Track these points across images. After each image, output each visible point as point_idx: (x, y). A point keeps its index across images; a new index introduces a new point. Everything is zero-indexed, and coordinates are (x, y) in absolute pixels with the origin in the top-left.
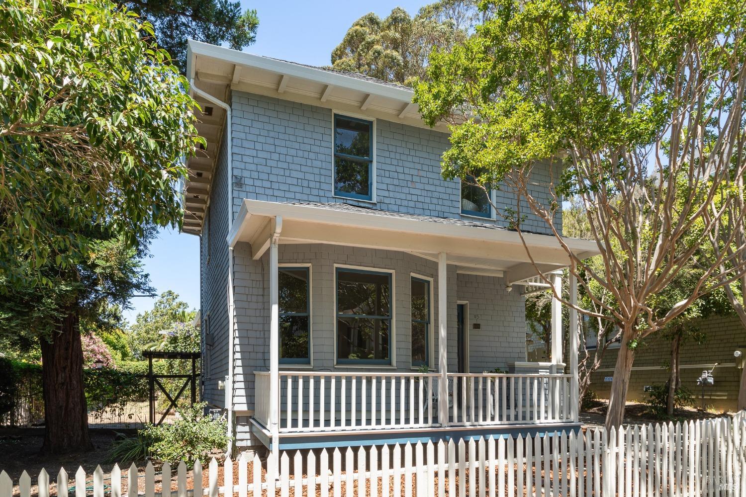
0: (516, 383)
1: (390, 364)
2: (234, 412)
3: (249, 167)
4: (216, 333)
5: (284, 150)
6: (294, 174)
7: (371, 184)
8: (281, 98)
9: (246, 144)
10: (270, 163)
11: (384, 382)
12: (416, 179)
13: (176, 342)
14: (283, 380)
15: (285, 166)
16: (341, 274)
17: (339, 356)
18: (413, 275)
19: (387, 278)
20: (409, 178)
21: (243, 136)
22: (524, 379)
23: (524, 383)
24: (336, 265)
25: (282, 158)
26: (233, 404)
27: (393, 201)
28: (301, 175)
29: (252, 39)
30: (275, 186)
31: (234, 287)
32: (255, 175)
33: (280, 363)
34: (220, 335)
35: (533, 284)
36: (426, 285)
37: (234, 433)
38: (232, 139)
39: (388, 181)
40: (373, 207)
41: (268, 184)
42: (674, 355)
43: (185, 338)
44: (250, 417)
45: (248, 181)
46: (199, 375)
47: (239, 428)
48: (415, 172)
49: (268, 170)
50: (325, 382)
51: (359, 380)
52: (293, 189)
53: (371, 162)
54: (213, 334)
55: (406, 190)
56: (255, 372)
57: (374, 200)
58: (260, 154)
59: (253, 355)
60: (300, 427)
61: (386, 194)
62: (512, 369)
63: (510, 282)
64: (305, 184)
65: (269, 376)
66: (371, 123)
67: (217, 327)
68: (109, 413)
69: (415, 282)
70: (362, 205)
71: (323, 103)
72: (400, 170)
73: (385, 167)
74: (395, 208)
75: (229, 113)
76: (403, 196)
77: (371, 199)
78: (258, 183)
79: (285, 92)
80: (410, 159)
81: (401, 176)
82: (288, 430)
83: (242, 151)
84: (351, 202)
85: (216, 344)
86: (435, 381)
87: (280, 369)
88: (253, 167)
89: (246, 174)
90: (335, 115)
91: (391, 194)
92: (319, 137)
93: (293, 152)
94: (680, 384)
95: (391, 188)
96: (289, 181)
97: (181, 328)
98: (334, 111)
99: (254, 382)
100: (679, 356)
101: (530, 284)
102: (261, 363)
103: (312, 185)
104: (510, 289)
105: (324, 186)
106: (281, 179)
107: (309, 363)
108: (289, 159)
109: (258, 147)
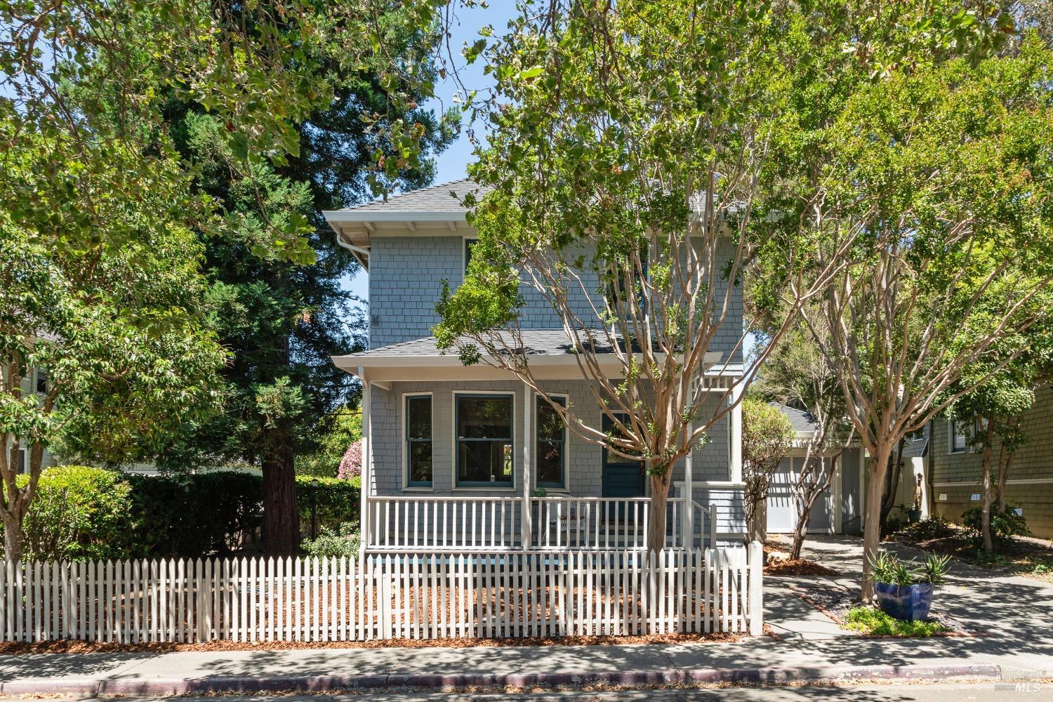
3: (385, 305)
5: (416, 285)
8: (414, 235)
10: (403, 298)
15: (418, 299)
24: (454, 392)
25: (415, 292)
32: (390, 312)
41: (401, 319)
45: (384, 319)
49: (401, 305)
52: (424, 319)
59: (387, 479)
71: (454, 233)
75: (369, 258)
78: (393, 319)
88: (388, 305)
89: (383, 312)
90: (467, 241)
92: (450, 265)
96: (421, 313)
98: (466, 237)
102: (393, 486)
107: (431, 486)
109: (393, 285)
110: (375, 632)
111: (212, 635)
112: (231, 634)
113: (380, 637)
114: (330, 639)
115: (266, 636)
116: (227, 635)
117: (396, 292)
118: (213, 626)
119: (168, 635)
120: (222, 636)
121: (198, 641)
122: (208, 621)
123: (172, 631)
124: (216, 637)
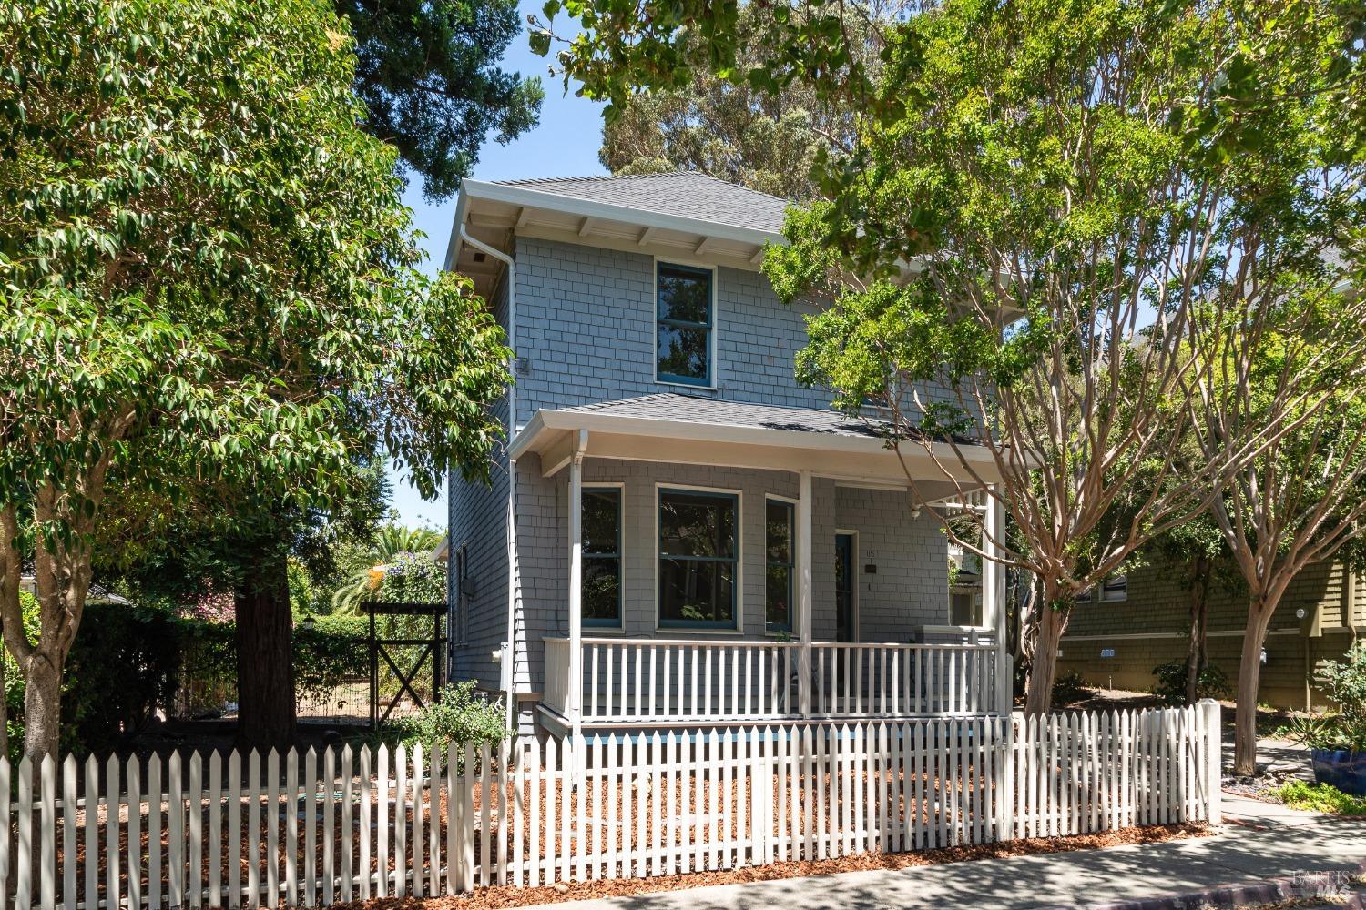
0: (924, 658)
1: (735, 627)
2: (515, 696)
3: (538, 344)
4: (480, 577)
5: (586, 319)
6: (601, 352)
7: (710, 361)
8: (582, 243)
9: (534, 312)
10: (567, 337)
11: (722, 653)
12: (775, 352)
13: (402, 586)
14: (587, 649)
15: (588, 341)
16: (665, 496)
17: (662, 616)
18: (768, 496)
19: (730, 502)
20: (764, 351)
21: (530, 300)
22: (936, 652)
23: (936, 658)
24: (658, 485)
25: (584, 329)
26: (515, 684)
27: (741, 387)
28: (609, 353)
29: (535, 122)
30: (574, 370)
31: (516, 517)
32: (546, 356)
33: (583, 625)
34: (487, 582)
35: (953, 505)
36: (789, 509)
37: (515, 725)
38: (516, 305)
39: (734, 356)
40: (712, 395)
41: (563, 368)
42: (1196, 615)
43: (417, 579)
44: (538, 703)
45: (537, 365)
46: (445, 640)
47: (522, 719)
48: (773, 342)
49: (564, 347)
50: (643, 653)
51: (688, 650)
52: (598, 373)
53: (710, 329)
54: (474, 578)
55: (760, 369)
56: (544, 638)
57: (714, 386)
58: (555, 326)
59: (542, 614)
60: (609, 715)
61: (731, 376)
62: (920, 637)
63: (917, 503)
64: (616, 365)
65: (568, 645)
66: (710, 272)
67: (483, 568)
68: (310, 700)
69: (771, 506)
70: (697, 393)
71: (642, 248)
72: (751, 339)
73: (729, 336)
74: (744, 395)
75: (511, 268)
76: (755, 378)
77: (709, 384)
78: (550, 367)
79: (588, 235)
80: (766, 323)
81: (753, 349)
82: (593, 719)
83: (528, 322)
84: (680, 390)
85: (481, 594)
86: (795, 651)
87: (583, 635)
88: (544, 345)
89: (535, 354)
90: (659, 263)
91: (739, 377)
92: (635, 296)
93: (599, 320)
94: (1207, 662)
95: (738, 366)
96: (593, 362)
97: (410, 561)
98: (658, 258)
99: (543, 652)
100: (1206, 616)
101: (949, 505)
102: (552, 625)
103: (625, 366)
104: (917, 514)
105: (643, 368)
106: (582, 360)
107: (619, 626)
108: (594, 331)
109: (552, 315)
110: (749, 852)
111: (477, 878)
112: (510, 874)
113: (757, 860)
114: (678, 870)
115: (574, 873)
116: (503, 877)
117: (556, 326)
118: (477, 861)
119: (392, 883)
120: (494, 877)
121: (451, 891)
122: (469, 853)
123: (399, 876)
124: (485, 881)
